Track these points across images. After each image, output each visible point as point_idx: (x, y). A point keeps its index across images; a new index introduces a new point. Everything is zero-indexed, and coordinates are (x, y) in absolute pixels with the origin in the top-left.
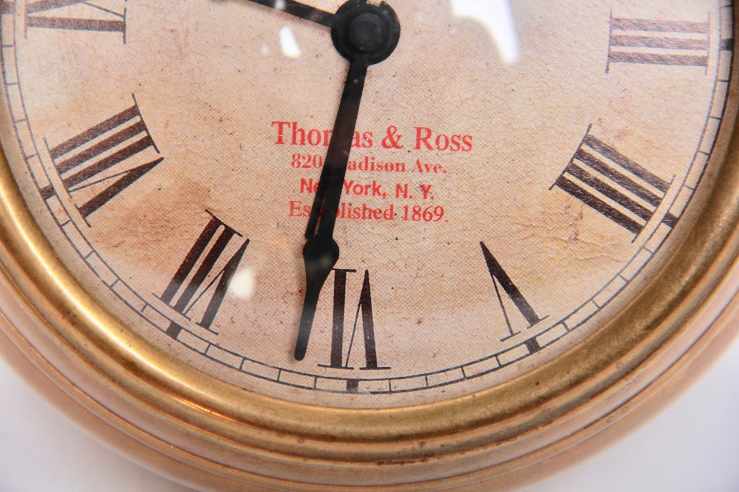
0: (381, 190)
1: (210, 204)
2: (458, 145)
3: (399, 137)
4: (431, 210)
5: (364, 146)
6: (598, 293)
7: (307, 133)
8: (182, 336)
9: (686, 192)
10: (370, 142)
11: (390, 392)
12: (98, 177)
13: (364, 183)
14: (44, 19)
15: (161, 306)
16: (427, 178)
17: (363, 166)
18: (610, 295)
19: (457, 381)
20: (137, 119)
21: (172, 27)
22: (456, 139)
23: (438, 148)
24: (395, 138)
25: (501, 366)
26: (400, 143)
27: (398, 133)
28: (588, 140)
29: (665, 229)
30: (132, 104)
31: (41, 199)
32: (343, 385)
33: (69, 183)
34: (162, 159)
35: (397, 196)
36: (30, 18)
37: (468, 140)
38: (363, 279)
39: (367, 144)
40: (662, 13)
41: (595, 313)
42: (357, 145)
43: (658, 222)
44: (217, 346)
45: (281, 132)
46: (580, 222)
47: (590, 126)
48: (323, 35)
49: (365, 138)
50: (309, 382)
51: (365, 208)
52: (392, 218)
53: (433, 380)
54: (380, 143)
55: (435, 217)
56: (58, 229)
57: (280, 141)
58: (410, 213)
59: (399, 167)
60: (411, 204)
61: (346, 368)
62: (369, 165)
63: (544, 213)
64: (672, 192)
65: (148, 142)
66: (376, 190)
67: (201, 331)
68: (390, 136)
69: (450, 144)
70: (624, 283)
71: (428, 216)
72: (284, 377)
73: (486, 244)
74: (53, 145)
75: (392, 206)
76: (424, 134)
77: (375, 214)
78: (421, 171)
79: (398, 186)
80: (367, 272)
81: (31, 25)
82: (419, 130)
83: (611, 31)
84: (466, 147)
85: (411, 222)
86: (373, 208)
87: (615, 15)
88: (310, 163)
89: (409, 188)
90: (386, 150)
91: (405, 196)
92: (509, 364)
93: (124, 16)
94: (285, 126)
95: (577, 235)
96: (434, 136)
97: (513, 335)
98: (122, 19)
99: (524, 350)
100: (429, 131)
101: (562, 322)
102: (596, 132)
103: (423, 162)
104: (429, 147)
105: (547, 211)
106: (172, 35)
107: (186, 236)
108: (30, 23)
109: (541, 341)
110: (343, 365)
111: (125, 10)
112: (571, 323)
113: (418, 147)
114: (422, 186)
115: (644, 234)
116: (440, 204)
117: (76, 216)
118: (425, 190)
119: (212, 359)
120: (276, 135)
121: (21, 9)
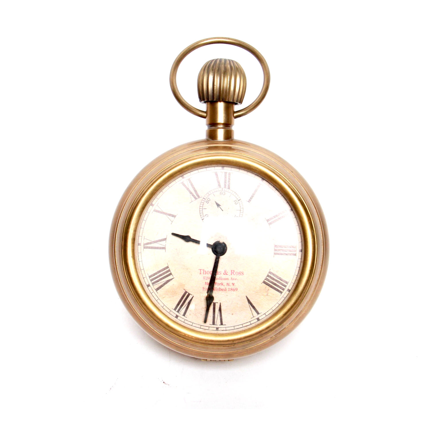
0: (223, 284)
1: (186, 288)
2: (240, 274)
3: (227, 272)
4: (235, 289)
5: (219, 274)
6: (273, 307)
7: (206, 272)
8: (179, 318)
9: (292, 284)
10: (221, 273)
11: (226, 330)
12: (160, 282)
13: (219, 283)
14: (147, 247)
15: (174, 311)
16: (234, 282)
17: (219, 279)
18: (275, 308)
19: (241, 328)
20: (168, 269)
21: (176, 248)
22: (240, 273)
23: (236, 275)
24: (226, 272)
25: (251, 324)
26: (227, 274)
27: (227, 271)
28: (270, 273)
29: (288, 292)
30: (167, 266)
31: (147, 287)
32: (215, 329)
33: (153, 284)
34: (174, 278)
35: (227, 286)
36: (145, 247)
37: (243, 273)
38: (219, 305)
39: (220, 274)
41: (272, 312)
42: (218, 274)
43: (286, 291)
44: (187, 320)
45: (201, 271)
46: (269, 291)
47: (270, 269)
48: (210, 249)
49: (220, 272)
50: (207, 328)
51: (220, 288)
52: (226, 291)
53: (236, 327)
54: (223, 274)
55: (236, 290)
56: (151, 294)
57: (200, 273)
58: (230, 289)
59: (227, 279)
60: (230, 287)
61: (216, 325)
62: (221, 279)
63: (260, 289)
64: (289, 284)
65: (171, 274)
66: (222, 284)
67: (183, 317)
68: (225, 272)
69: (239, 274)
70: (279, 305)
71: (234, 290)
72: (202, 327)
73: (247, 296)
74: (149, 275)
75: (226, 288)
76: (233, 272)
77: (222, 290)
78: (232, 280)
79: (227, 284)
80: (220, 303)
81: (145, 248)
82: (232, 271)
83: (274, 248)
84: (242, 274)
85: (230, 292)
86: (221, 288)
87: (275, 245)
88: (207, 278)
89: (230, 284)
90: (224, 275)
91: (229, 286)
92: (253, 324)
93: (165, 246)
94: (202, 270)
95: (268, 294)
96: (235, 272)
97: (254, 317)
99: (256, 320)
100: (234, 271)
101: (265, 314)
102: (271, 271)
103: (233, 278)
104: (234, 274)
105: (261, 289)
106: (176, 250)
107: (179, 295)
108: (144, 248)
109: (260, 318)
110: (215, 324)
111: (166, 244)
112: (267, 314)
113: (231, 274)
114: (233, 283)
115: (283, 294)
116: (237, 287)
117: (155, 291)
118: (233, 284)
119: (185, 323)
120: (200, 272)
121: (142, 245)
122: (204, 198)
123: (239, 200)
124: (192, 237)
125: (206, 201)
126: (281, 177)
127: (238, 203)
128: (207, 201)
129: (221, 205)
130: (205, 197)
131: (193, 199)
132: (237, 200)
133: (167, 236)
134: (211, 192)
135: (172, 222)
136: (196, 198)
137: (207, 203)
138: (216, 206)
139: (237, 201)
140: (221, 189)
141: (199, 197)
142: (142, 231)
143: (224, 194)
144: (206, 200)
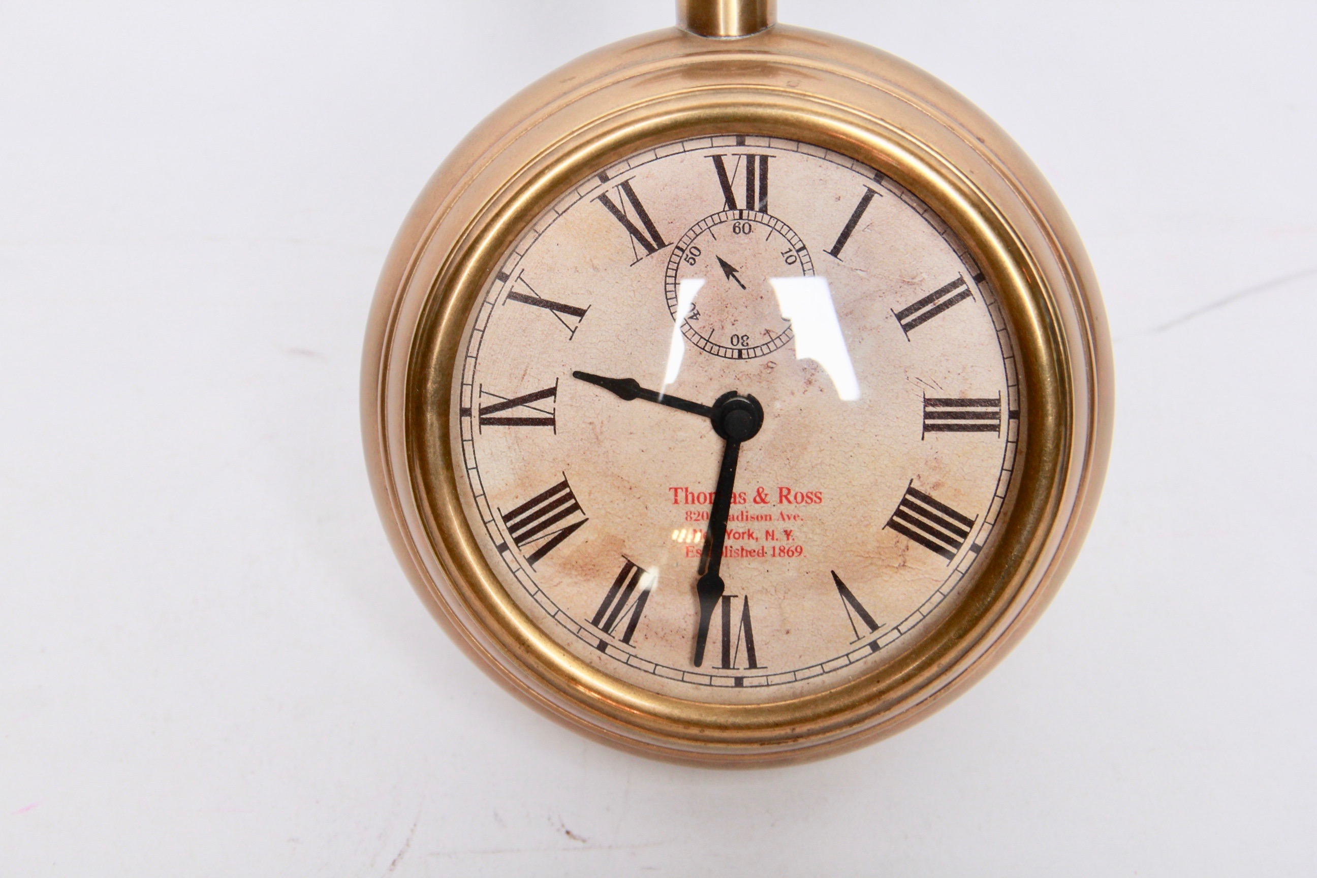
0: (754, 535)
1: (626, 551)
2: (811, 499)
3: (766, 495)
4: (793, 549)
5: (740, 502)
6: (923, 605)
7: (696, 495)
8: (609, 650)
9: (987, 527)
10: (744, 499)
11: (768, 685)
12: (540, 534)
13: (741, 531)
14: (493, 419)
15: (592, 629)
16: (789, 525)
17: (740, 518)
18: (931, 607)
19: (818, 675)
20: (567, 490)
21: (590, 420)
22: (810, 495)
23: (797, 502)
24: (763, 496)
25: (851, 663)
26: (767, 499)
27: (766, 492)
28: (911, 491)
29: (972, 555)
30: (563, 479)
31: (498, 553)
32: (732, 682)
33: (517, 540)
34: (587, 519)
35: (767, 539)
36: (483, 418)
37: (819, 495)
38: (743, 602)
39: (742, 501)
40: (963, 393)
41: (921, 621)
42: (735, 502)
43: (968, 549)
44: (635, 656)
45: (676, 495)
46: (907, 553)
47: (912, 481)
48: (705, 421)
49: (740, 496)
50: (706, 680)
51: (743, 549)
52: (763, 556)
53: (799, 675)
54: (752, 500)
55: (796, 554)
56: (512, 575)
57: (676, 502)
58: (777, 551)
59: (768, 518)
60: (777, 545)
61: (734, 668)
62: (745, 517)
63: (878, 547)
64: (976, 527)
65: (576, 507)
66: (750, 535)
67: (623, 646)
68: (759, 494)
69: (806, 498)
70: (943, 597)
71: (790, 553)
72: (687, 677)
73: (836, 572)
74: (505, 512)
75: (763, 547)
76: (785, 492)
77: (750, 553)
78: (784, 519)
79: (767, 532)
80: (746, 597)
81: (484, 424)
82: (781, 489)
83: (924, 408)
84: (818, 501)
85: (778, 559)
86: (749, 549)
87: (927, 397)
88: (700, 518)
89: (776, 533)
90: (756, 506)
91: (773, 539)
92: (858, 660)
93: (554, 414)
94: (679, 491)
95: (904, 562)
96: (793, 493)
97: (859, 639)
98: (552, 417)
99: (868, 650)
100: (789, 490)
101: (896, 628)
102: (916, 485)
103: (785, 513)
104: (789, 502)
105: (882, 546)
106: (591, 427)
107: (608, 576)
108: (483, 422)
109: (881, 643)
110: (732, 666)
111: (554, 409)
112: (903, 628)
113: (781, 501)
114: (786, 532)
115: (956, 560)
116: (800, 544)
117: (525, 564)
118: (788, 534)
119: (632, 666)
120: (673, 497)
121: (475, 412)
122: (677, 247)
123: (798, 251)
124: (644, 384)
125: (685, 256)
126: (944, 171)
127: (798, 263)
128: (690, 256)
129: (737, 268)
130: (681, 245)
131: (642, 250)
132: (792, 248)
133: (557, 379)
134: (702, 224)
135: (573, 332)
136: (651, 250)
137: (691, 264)
138: (720, 272)
139: (794, 253)
140: (737, 213)
141: (662, 245)
142: (472, 368)
143: (747, 229)
144: (687, 252)
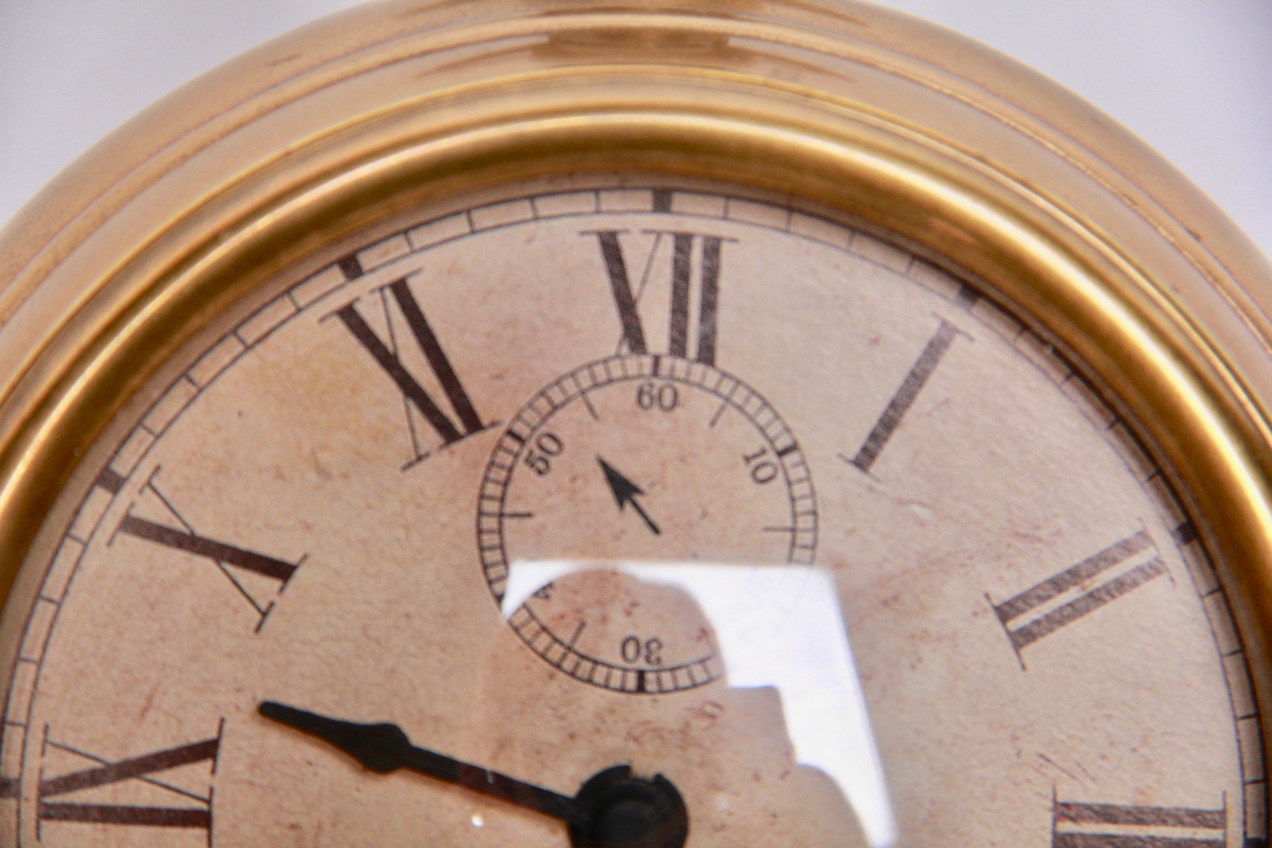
14: (71, 807)
21: (292, 820)
36: (47, 805)
40: (1143, 793)
48: (554, 832)
81: (48, 817)
83: (1054, 824)
87: (1061, 799)
93: (209, 802)
98: (203, 806)
106: (292, 834)
108: (48, 813)
111: (211, 791)
121: (30, 791)
122: (511, 433)
123: (781, 453)
124: (419, 738)
125: (525, 453)
126: (1115, 277)
127: (779, 482)
128: (538, 453)
129: (643, 485)
130: (521, 428)
131: (429, 436)
132: (766, 445)
133: (222, 721)
134: (569, 385)
135: (264, 614)
136: (450, 435)
137: (540, 472)
138: (603, 492)
139: (771, 457)
140: (647, 361)
141: (474, 424)
142: (28, 686)
143: (668, 399)
144: (532, 444)
